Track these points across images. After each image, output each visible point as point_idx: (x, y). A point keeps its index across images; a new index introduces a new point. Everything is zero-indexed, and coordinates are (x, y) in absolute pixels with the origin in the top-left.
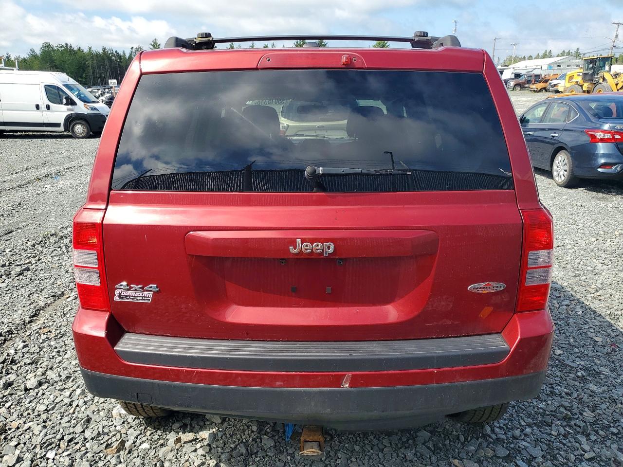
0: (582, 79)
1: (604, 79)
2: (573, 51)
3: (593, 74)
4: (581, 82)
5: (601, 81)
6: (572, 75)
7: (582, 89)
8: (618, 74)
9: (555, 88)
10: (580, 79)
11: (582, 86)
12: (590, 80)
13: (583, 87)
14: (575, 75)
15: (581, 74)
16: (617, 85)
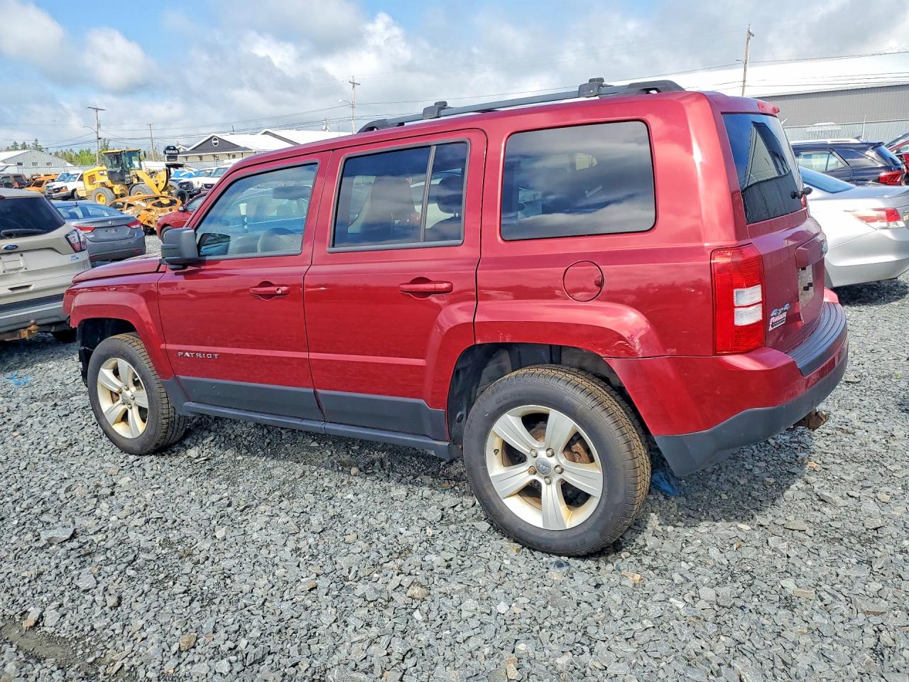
0: (109, 179)
1: (138, 178)
2: (30, 143)
3: (122, 173)
4: (109, 183)
5: (135, 181)
6: (92, 174)
7: (113, 192)
8: (154, 172)
9: (60, 193)
10: (105, 179)
11: (111, 189)
12: (122, 180)
13: (114, 190)
14: (97, 174)
15: (105, 173)
16: (157, 185)
